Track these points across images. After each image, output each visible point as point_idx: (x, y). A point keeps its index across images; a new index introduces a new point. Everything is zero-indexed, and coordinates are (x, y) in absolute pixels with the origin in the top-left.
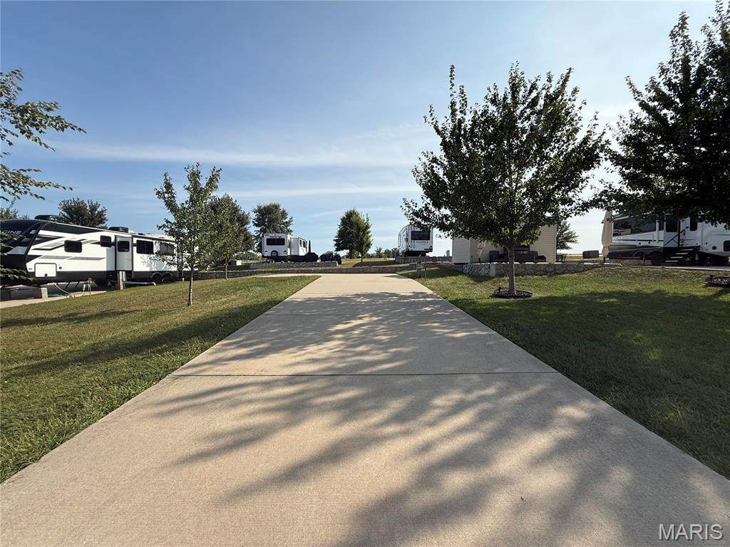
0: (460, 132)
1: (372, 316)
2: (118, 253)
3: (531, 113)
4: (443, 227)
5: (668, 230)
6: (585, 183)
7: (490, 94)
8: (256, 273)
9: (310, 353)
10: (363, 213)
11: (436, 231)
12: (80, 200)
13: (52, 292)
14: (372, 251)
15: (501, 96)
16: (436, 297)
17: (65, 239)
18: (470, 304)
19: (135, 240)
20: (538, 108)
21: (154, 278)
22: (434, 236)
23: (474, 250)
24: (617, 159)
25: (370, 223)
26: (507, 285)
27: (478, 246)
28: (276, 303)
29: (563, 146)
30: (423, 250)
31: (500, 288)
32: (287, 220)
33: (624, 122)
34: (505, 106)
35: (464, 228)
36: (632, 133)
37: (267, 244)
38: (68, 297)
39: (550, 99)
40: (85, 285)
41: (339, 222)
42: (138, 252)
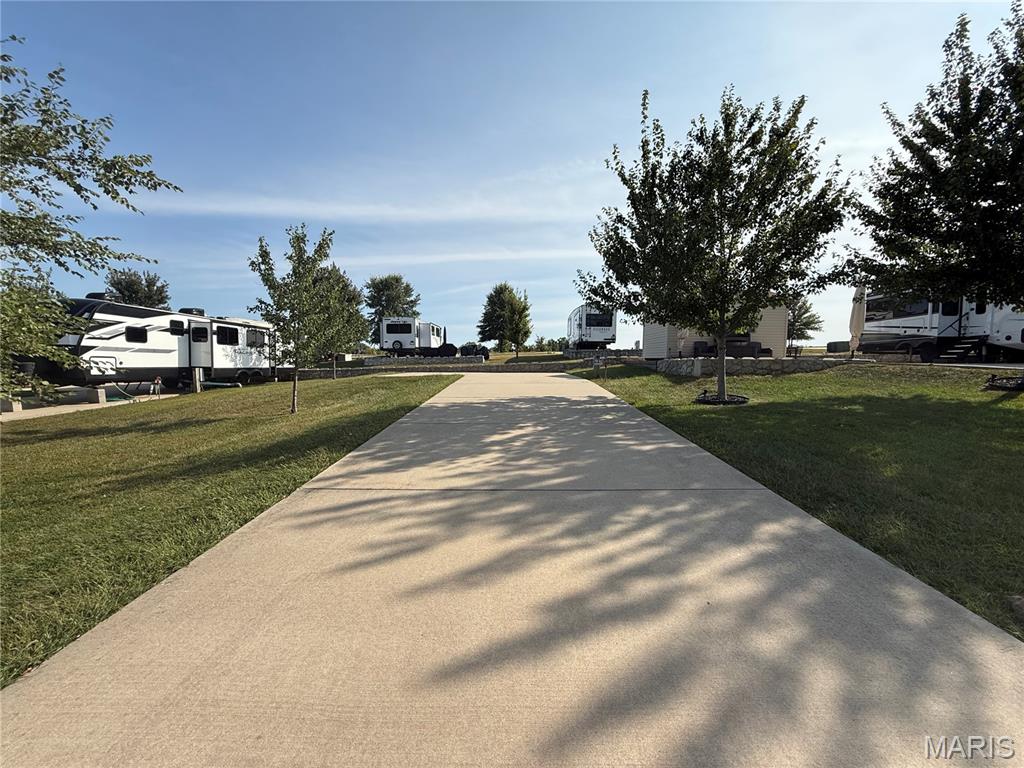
0: (654, 181)
1: (535, 425)
2: (192, 342)
3: (752, 154)
4: (630, 310)
5: (945, 313)
6: (822, 249)
7: (695, 129)
8: (374, 371)
9: (463, 466)
10: (519, 289)
11: (620, 315)
12: (132, 271)
13: (110, 396)
14: (530, 342)
15: (709, 133)
16: (619, 402)
17: (125, 325)
18: (665, 411)
19: (215, 326)
20: (762, 146)
21: (238, 378)
22: (618, 322)
23: (673, 340)
24: (868, 216)
25: (529, 302)
26: (715, 388)
27: (679, 334)
28: (411, 409)
29: (793, 199)
30: (602, 340)
31: (706, 392)
32: (412, 298)
33: (879, 165)
34: (716, 144)
35: (660, 310)
36: (892, 180)
37: (388, 332)
38: (132, 401)
39: (778, 135)
40: (152, 387)
41: (485, 301)
42: (219, 342)
